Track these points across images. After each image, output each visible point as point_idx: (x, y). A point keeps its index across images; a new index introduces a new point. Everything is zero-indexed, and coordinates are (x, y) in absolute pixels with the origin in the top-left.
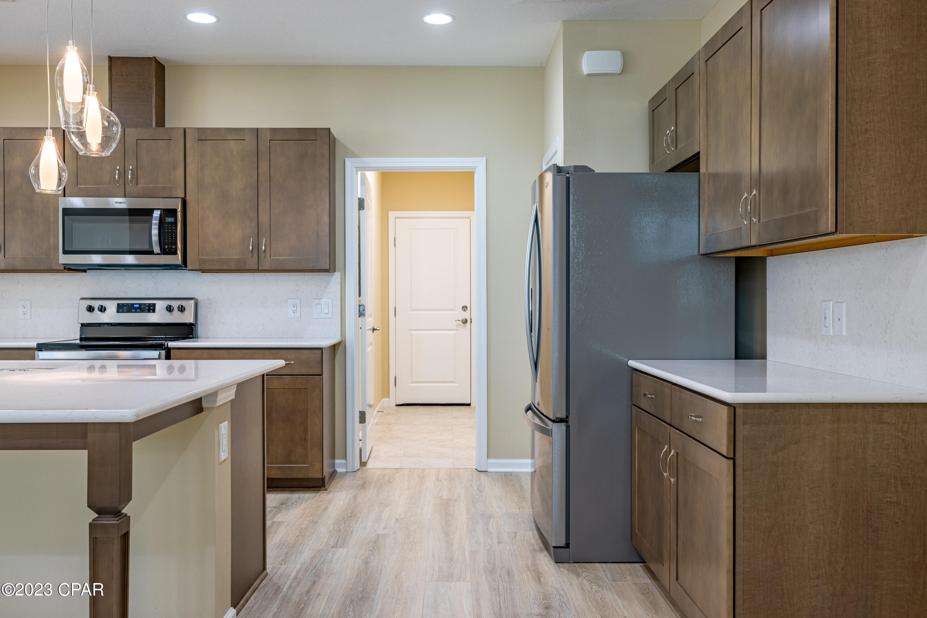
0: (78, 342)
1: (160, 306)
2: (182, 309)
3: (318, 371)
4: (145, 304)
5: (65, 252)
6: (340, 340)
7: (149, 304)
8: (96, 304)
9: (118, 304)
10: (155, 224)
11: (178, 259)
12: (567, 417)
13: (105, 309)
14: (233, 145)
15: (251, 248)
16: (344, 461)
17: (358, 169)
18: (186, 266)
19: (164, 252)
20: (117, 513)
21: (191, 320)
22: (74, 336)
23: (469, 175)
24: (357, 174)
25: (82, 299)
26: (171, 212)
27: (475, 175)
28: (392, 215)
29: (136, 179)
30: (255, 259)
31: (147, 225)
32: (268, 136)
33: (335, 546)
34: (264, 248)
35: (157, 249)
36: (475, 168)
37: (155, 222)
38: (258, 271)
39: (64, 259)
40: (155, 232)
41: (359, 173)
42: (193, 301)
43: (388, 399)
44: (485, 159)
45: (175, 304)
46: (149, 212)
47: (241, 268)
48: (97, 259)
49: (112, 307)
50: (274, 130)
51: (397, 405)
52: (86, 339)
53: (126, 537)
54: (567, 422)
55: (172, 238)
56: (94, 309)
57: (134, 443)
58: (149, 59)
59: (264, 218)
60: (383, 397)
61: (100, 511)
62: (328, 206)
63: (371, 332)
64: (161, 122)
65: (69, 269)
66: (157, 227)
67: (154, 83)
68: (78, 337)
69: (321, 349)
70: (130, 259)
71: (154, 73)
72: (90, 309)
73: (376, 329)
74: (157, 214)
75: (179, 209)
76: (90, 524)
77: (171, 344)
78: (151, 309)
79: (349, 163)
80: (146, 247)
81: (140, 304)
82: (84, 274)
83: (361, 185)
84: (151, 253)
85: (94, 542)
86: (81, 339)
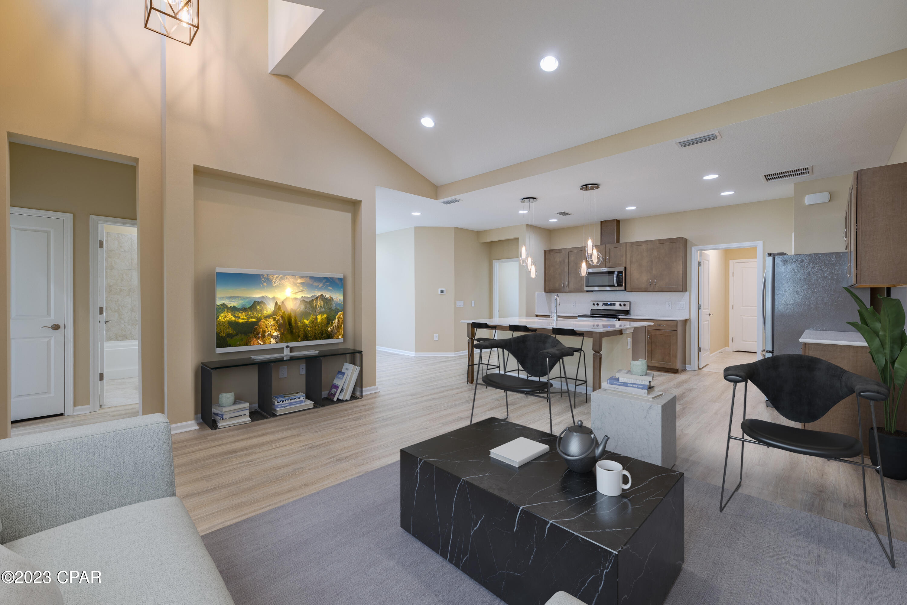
0: (590, 315)
1: (617, 304)
2: (625, 305)
3: (675, 329)
4: (612, 303)
5: (586, 286)
6: (688, 318)
7: (613, 303)
8: (596, 303)
9: (603, 303)
10: (615, 276)
11: (623, 288)
12: (773, 351)
13: (599, 305)
14: (644, 247)
15: (650, 283)
16: (690, 366)
17: (697, 251)
18: (626, 290)
19: (618, 286)
20: (599, 353)
21: (628, 309)
22: (589, 313)
23: (755, 249)
24: (698, 252)
25: (591, 301)
26: (620, 272)
27: (757, 249)
28: (731, 262)
29: (609, 261)
30: (652, 288)
31: (613, 277)
32: (657, 243)
33: (675, 388)
34: (655, 283)
35: (616, 285)
36: (757, 246)
37: (615, 275)
38: (653, 292)
39: (586, 288)
40: (615, 279)
41: (699, 252)
42: (629, 302)
43: (728, 348)
44: (762, 242)
45: (622, 303)
46: (613, 272)
47: (646, 290)
48: (596, 288)
49: (601, 304)
50: (660, 240)
51: (733, 351)
52: (592, 314)
53: (600, 359)
54: (773, 353)
55: (621, 281)
56: (595, 304)
57: (603, 338)
58: (614, 220)
59: (655, 272)
60: (726, 347)
61: (595, 352)
62: (682, 267)
63: (709, 316)
64: (618, 241)
65: (587, 291)
66: (616, 277)
67: (616, 228)
68: (590, 314)
69: (677, 321)
70: (608, 288)
71: (616, 225)
72: (594, 304)
73: (711, 315)
74: (616, 273)
75: (624, 272)
76: (593, 354)
77: (620, 317)
78: (614, 305)
79: (693, 248)
80: (612, 284)
81: (610, 303)
82: (592, 293)
83: (700, 256)
84: (614, 286)
85: (594, 358)
86: (591, 314)
